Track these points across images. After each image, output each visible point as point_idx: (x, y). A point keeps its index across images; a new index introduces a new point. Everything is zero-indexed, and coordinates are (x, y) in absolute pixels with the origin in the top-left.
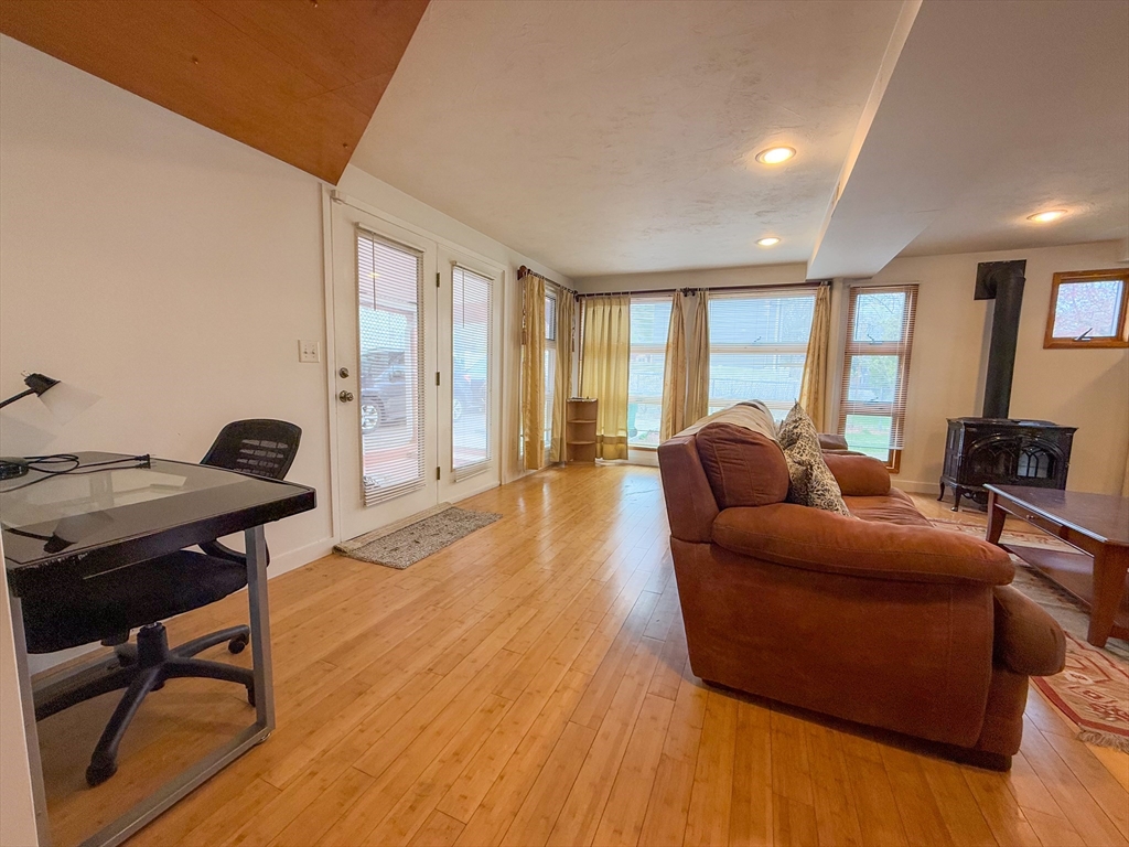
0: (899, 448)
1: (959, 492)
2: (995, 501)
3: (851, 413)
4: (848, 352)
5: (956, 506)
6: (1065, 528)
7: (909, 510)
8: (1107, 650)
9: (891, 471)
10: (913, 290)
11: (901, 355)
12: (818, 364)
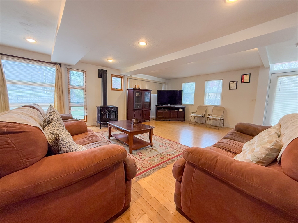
0: (86, 115)
1: (101, 124)
2: (109, 126)
3: (72, 106)
4: (69, 88)
5: (101, 127)
6: (123, 130)
7: (94, 135)
8: (133, 154)
9: (85, 121)
10: (85, 72)
11: (84, 90)
12: (60, 91)
